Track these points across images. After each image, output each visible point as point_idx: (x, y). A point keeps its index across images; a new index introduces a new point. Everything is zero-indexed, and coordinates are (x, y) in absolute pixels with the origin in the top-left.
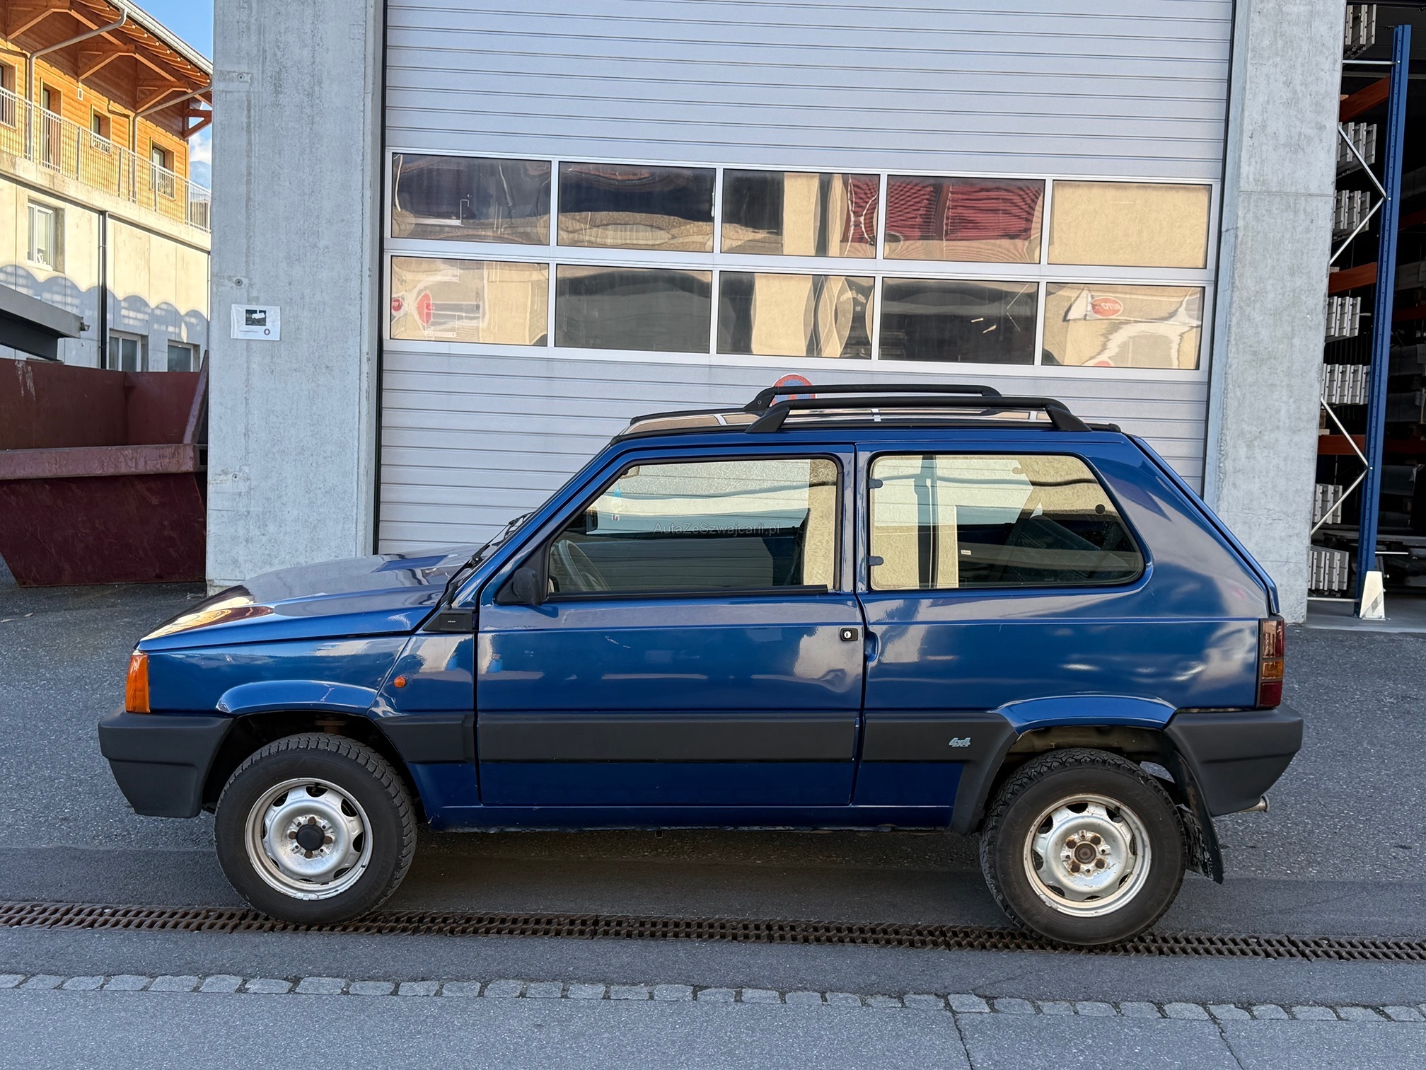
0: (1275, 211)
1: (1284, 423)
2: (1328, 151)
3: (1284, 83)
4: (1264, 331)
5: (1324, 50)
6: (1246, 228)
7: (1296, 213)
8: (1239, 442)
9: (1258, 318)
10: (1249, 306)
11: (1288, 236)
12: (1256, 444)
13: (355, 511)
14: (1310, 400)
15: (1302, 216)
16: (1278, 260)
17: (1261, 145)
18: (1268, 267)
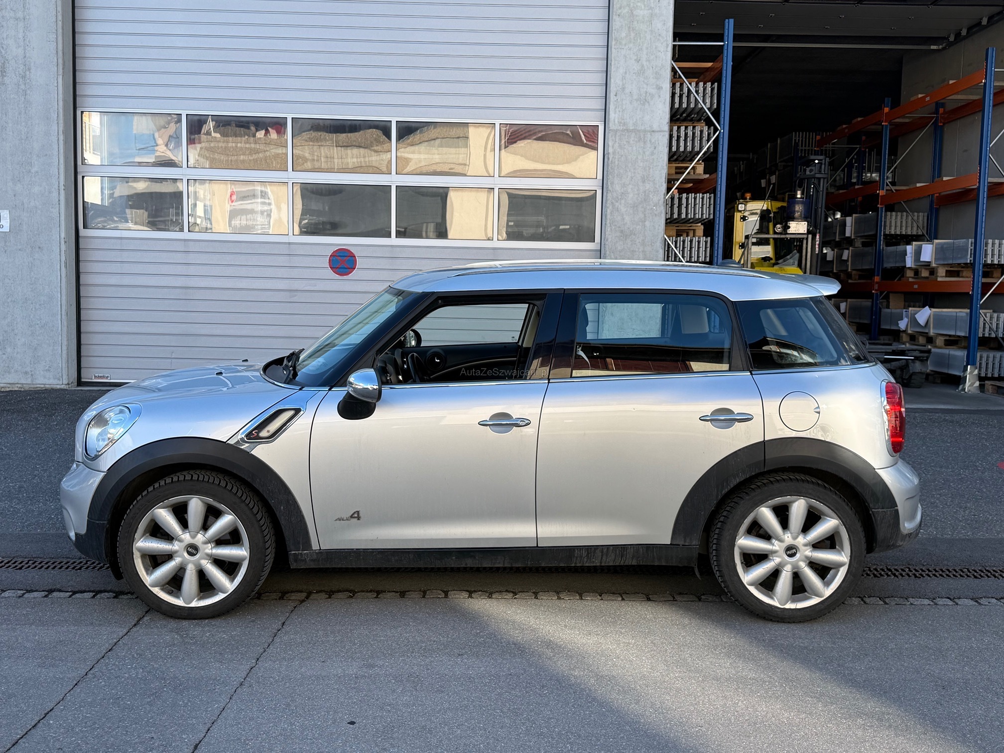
0: (631, 142)
2: (664, 103)
3: (635, 60)
4: (627, 218)
5: (660, 38)
6: (614, 153)
7: (645, 143)
9: (623, 209)
10: (617, 202)
11: (640, 157)
13: (60, 338)
15: (649, 145)
16: (635, 173)
17: (622, 100)
18: (629, 177)
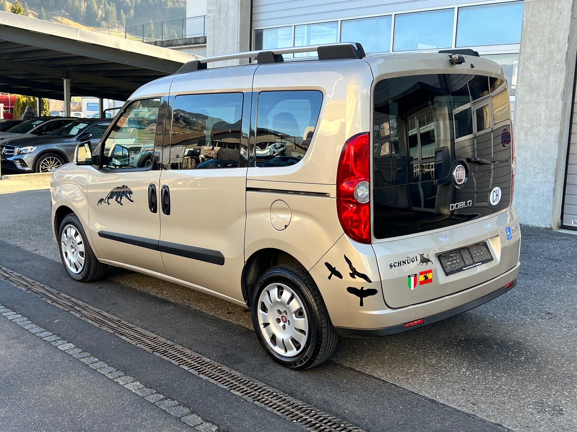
0: (542, 10)
1: (543, 122)
4: (534, 74)
6: (527, 21)
7: (552, 10)
8: (521, 132)
9: (532, 67)
10: (527, 61)
12: (529, 134)
14: (557, 110)
15: (555, 11)
16: (542, 36)
18: (538, 40)
